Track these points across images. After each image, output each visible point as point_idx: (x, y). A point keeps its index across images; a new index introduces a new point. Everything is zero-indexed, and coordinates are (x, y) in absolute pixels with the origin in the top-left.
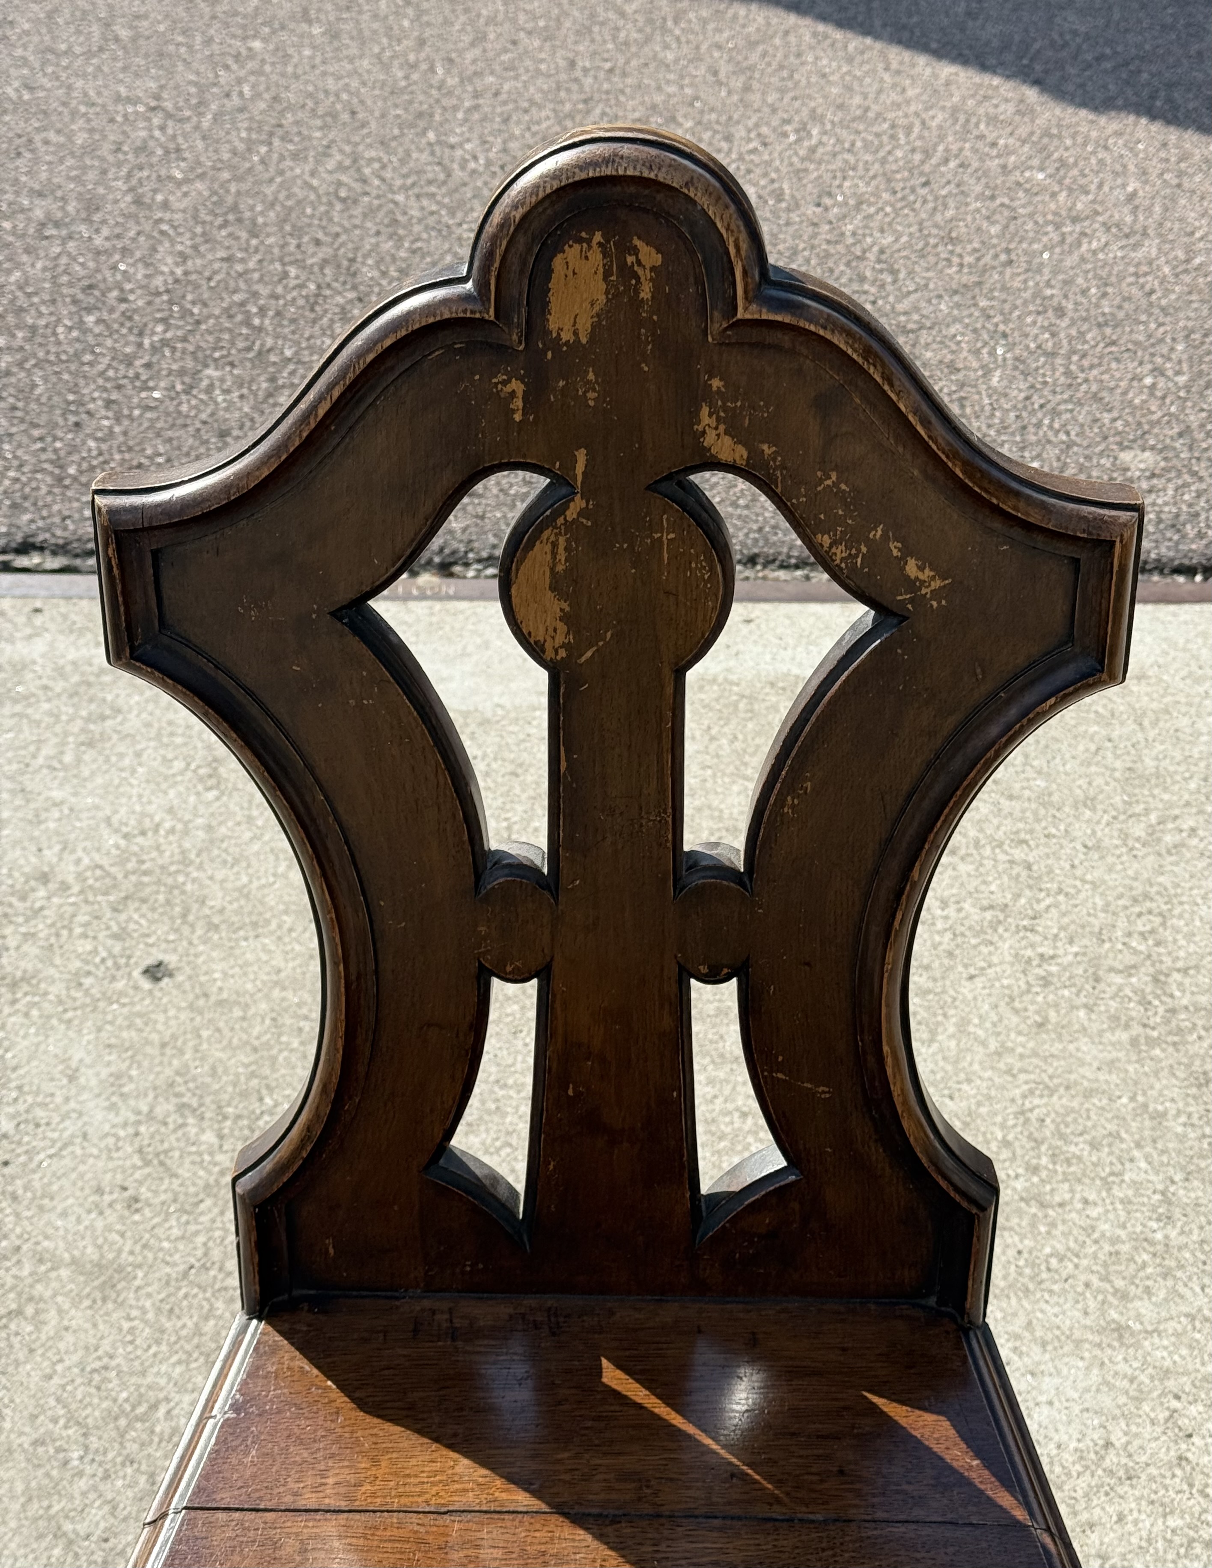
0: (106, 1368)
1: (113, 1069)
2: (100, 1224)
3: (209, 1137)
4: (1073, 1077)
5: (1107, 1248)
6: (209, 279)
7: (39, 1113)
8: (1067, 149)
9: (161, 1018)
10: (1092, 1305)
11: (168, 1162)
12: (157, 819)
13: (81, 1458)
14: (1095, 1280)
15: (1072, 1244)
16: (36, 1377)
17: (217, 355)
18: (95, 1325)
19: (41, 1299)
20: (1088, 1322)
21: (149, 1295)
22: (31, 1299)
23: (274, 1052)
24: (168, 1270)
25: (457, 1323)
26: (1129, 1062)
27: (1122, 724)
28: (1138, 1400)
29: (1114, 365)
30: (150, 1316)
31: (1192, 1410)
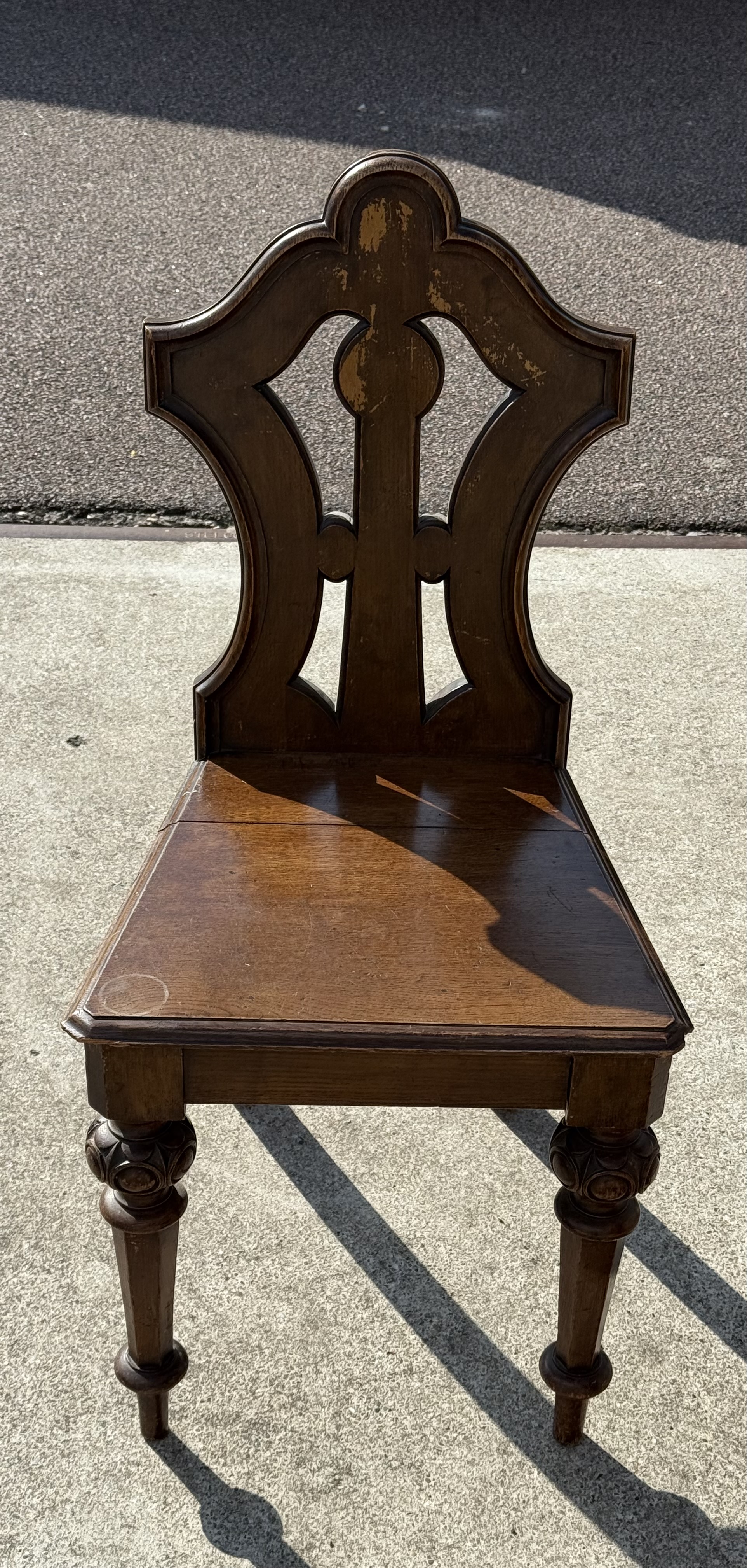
0: (68, 930)
1: (55, 789)
2: (56, 864)
4: (647, 799)
5: (662, 881)
6: (70, 342)
7: (12, 810)
8: (679, 265)
9: (81, 765)
11: (94, 835)
12: (66, 662)
13: (59, 970)
16: (27, 934)
17: (80, 390)
18: (59, 910)
19: (25, 898)
22: (20, 898)
26: (682, 792)
27: (693, 616)
29: (703, 404)
30: (92, 906)
31: (705, 954)
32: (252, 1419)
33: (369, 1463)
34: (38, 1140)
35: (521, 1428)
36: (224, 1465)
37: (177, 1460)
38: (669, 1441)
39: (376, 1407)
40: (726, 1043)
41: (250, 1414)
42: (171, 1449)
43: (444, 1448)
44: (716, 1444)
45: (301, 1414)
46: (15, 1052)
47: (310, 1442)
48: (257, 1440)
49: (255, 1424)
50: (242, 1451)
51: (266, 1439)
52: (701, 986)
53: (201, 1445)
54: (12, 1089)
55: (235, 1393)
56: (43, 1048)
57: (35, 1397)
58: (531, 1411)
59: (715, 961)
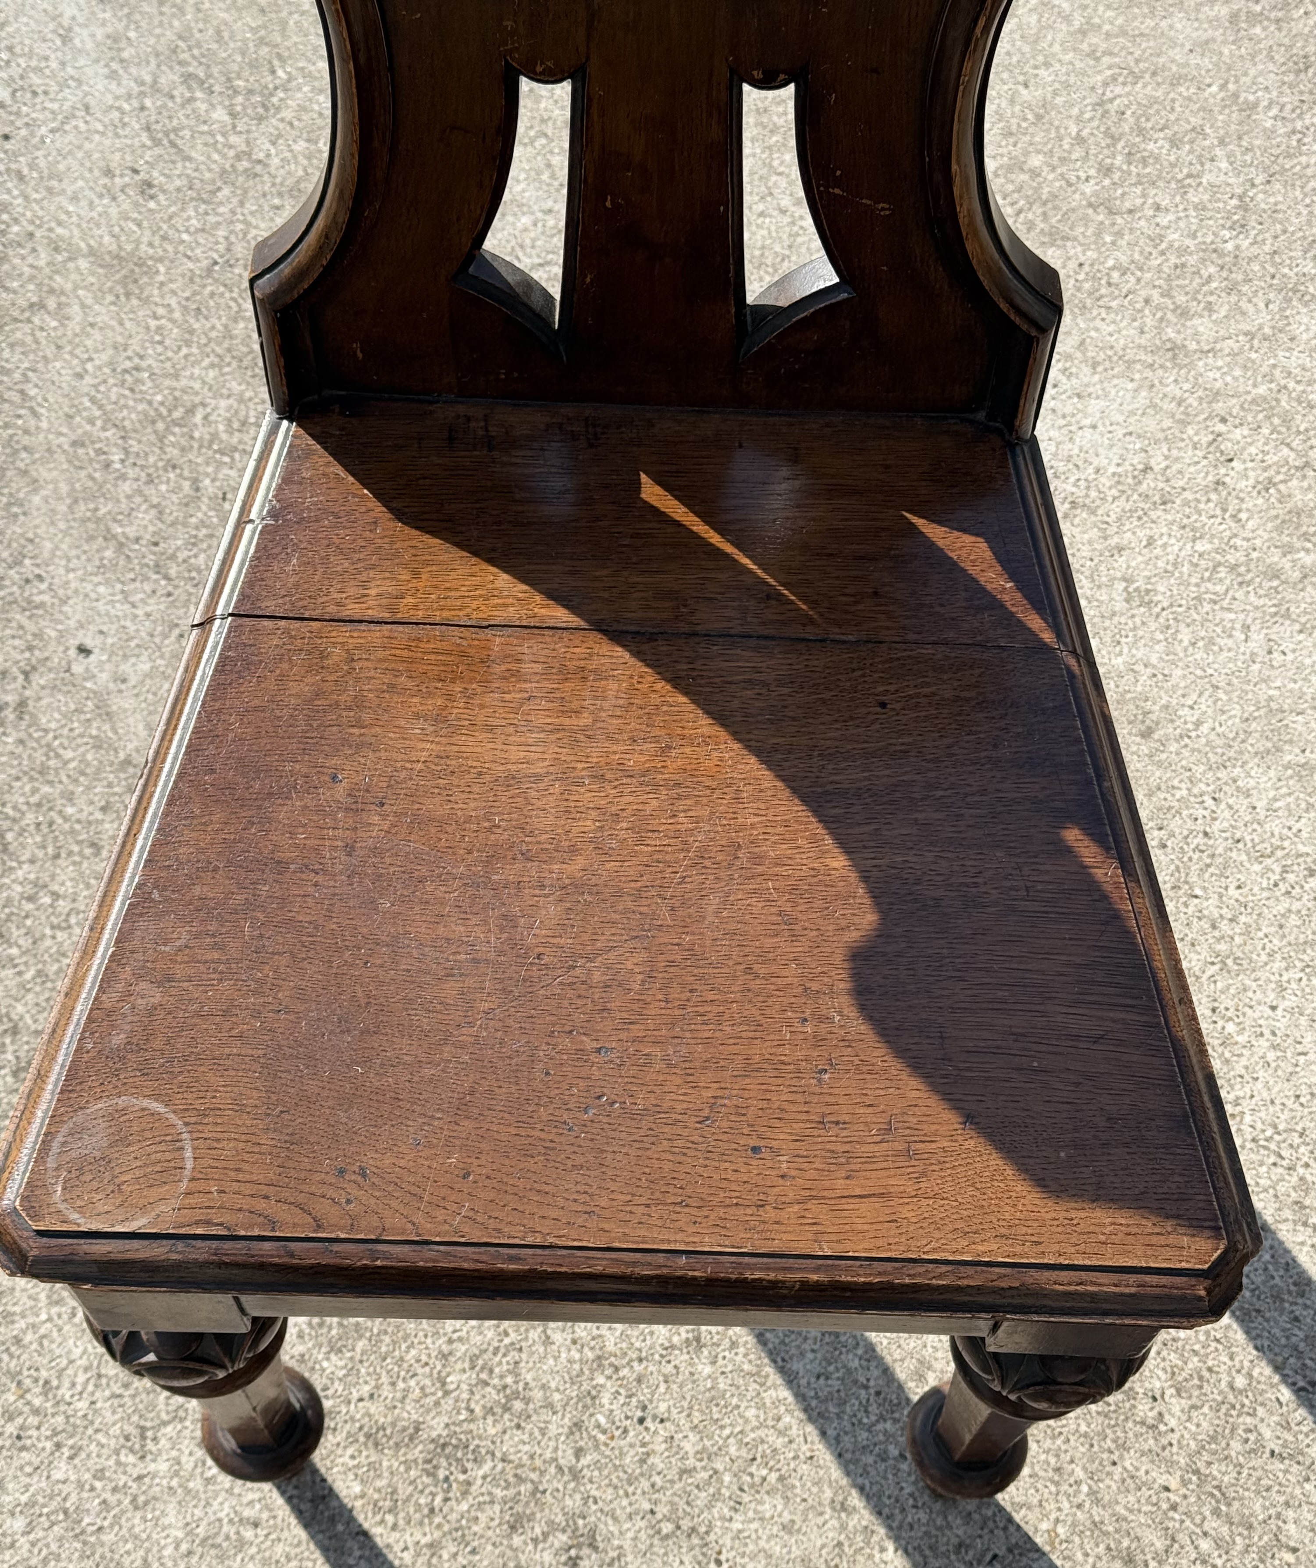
0: (137, 369)
1: (110, 30)
2: (114, 211)
3: (220, 115)
4: (1162, 60)
5: (1173, 260)
7: (35, 80)
10: (1149, 322)
11: (179, 142)
13: (122, 461)
14: (1155, 294)
15: (1137, 256)
16: (67, 376)
18: (121, 324)
19: (63, 293)
20: (1143, 342)
21: (174, 292)
22: (52, 291)
23: (284, 14)
24: (191, 265)
25: (493, 431)
26: (1224, 42)
28: (1184, 423)
30: (177, 315)
31: (1237, 434)
32: (440, 1436)
33: (626, 1526)
34: (93, 845)
35: (870, 1459)
36: (394, 1527)
37: (319, 1517)
38: (1109, 1486)
39: (639, 1414)
40: (1257, 638)
41: (437, 1426)
42: (309, 1495)
43: (746, 1498)
44: (1185, 1497)
45: (518, 1427)
46: (51, 648)
47: (532, 1481)
48: (446, 1479)
49: (444, 1446)
50: (422, 1501)
51: (462, 1477)
52: (1225, 510)
53: (357, 1489)
54: (46, 731)
55: (412, 1383)
56: (99, 639)
57: (90, 1388)
58: (888, 1425)
59: (1253, 450)
